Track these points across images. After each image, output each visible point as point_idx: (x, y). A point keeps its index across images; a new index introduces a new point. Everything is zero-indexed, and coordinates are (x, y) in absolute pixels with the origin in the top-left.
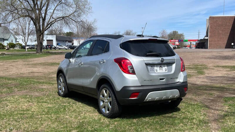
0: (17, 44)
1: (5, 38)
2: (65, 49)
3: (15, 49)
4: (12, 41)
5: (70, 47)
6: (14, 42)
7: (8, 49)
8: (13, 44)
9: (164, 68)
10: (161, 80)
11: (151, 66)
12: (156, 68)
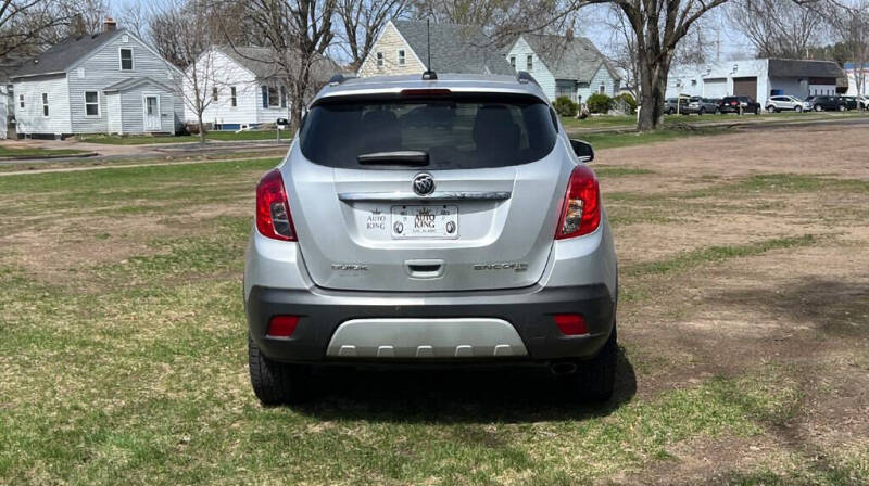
0: (618, 98)
1: (581, 79)
2: (798, 110)
3: (611, 116)
4: (603, 88)
5: (820, 101)
6: (609, 92)
7: (584, 117)
8: (605, 97)
9: (441, 221)
10: (416, 274)
11: (374, 208)
12: (397, 218)
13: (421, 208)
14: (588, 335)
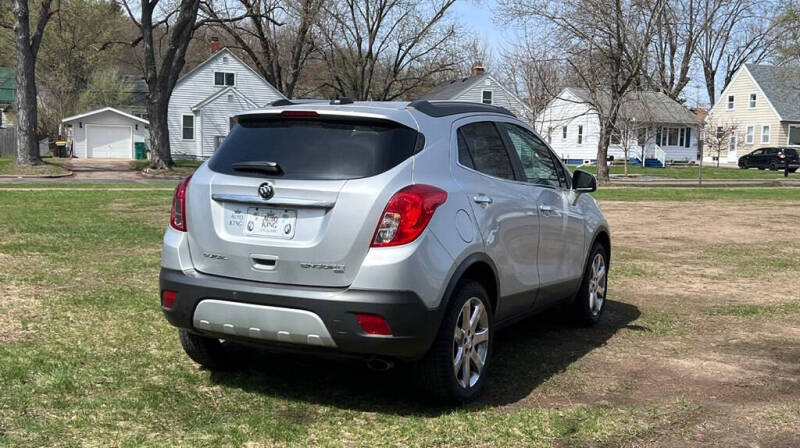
9: (282, 223)
10: (258, 266)
11: (236, 207)
12: (250, 217)
13: (268, 211)
14: (390, 336)
